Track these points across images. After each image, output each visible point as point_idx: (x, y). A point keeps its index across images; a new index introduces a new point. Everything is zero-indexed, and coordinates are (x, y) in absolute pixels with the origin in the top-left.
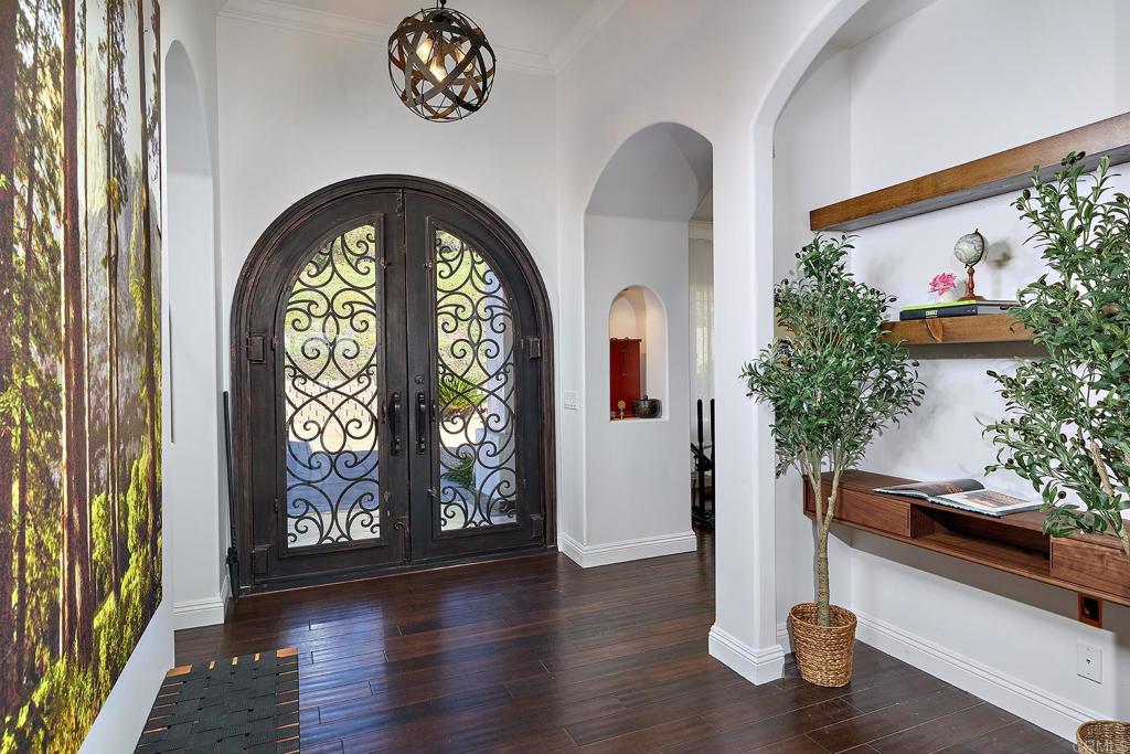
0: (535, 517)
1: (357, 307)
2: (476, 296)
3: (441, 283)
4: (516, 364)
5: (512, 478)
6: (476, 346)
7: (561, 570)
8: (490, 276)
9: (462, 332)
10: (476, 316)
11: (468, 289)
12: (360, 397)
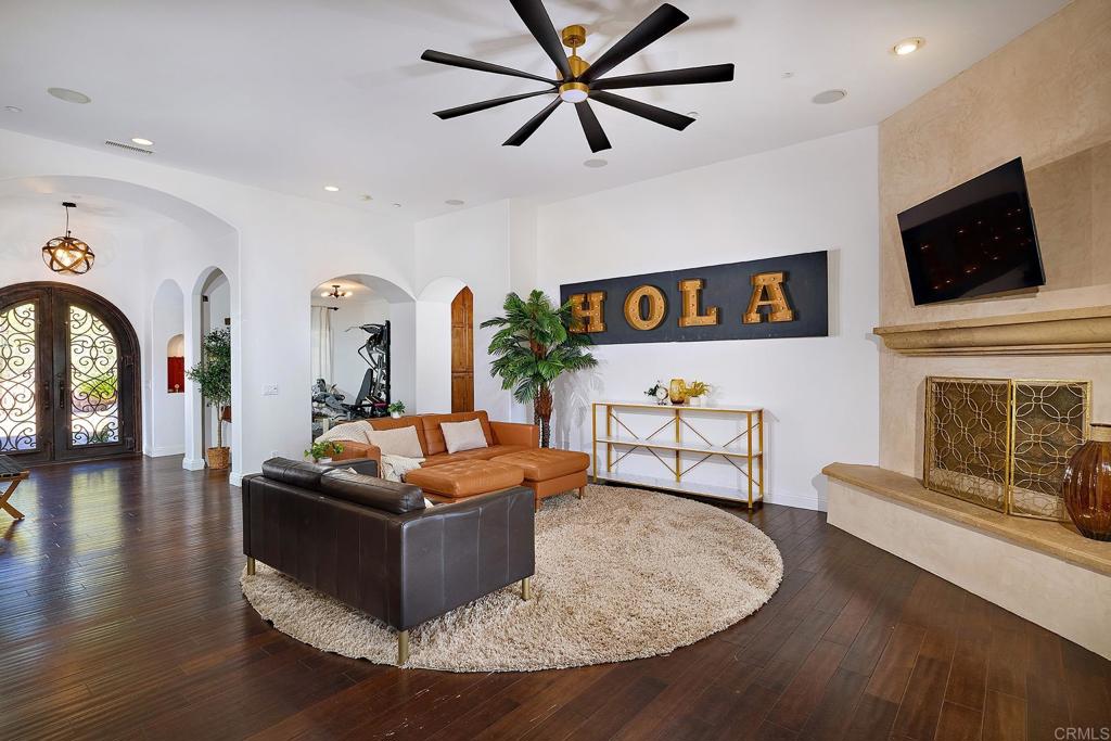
0: (129, 439)
1: (22, 342)
2: (95, 337)
3: (73, 330)
4: (118, 368)
5: (116, 421)
6: (94, 360)
7: (144, 460)
8: (103, 327)
9: (87, 352)
10: (94, 346)
11: (90, 333)
12: (24, 383)
